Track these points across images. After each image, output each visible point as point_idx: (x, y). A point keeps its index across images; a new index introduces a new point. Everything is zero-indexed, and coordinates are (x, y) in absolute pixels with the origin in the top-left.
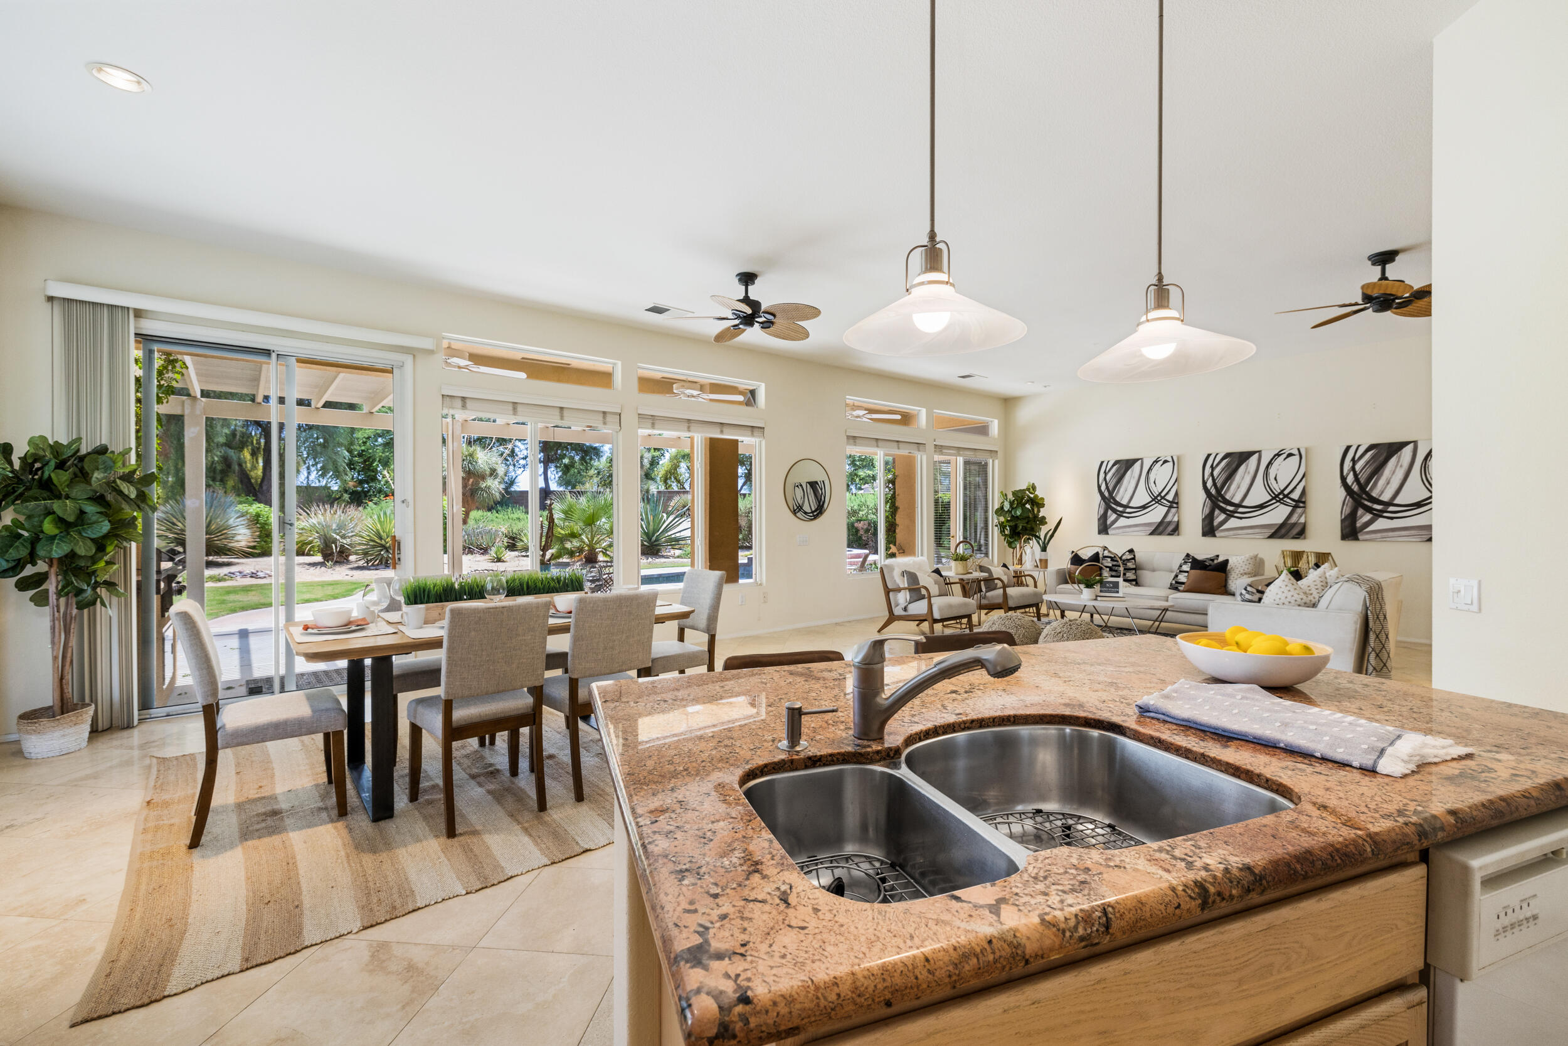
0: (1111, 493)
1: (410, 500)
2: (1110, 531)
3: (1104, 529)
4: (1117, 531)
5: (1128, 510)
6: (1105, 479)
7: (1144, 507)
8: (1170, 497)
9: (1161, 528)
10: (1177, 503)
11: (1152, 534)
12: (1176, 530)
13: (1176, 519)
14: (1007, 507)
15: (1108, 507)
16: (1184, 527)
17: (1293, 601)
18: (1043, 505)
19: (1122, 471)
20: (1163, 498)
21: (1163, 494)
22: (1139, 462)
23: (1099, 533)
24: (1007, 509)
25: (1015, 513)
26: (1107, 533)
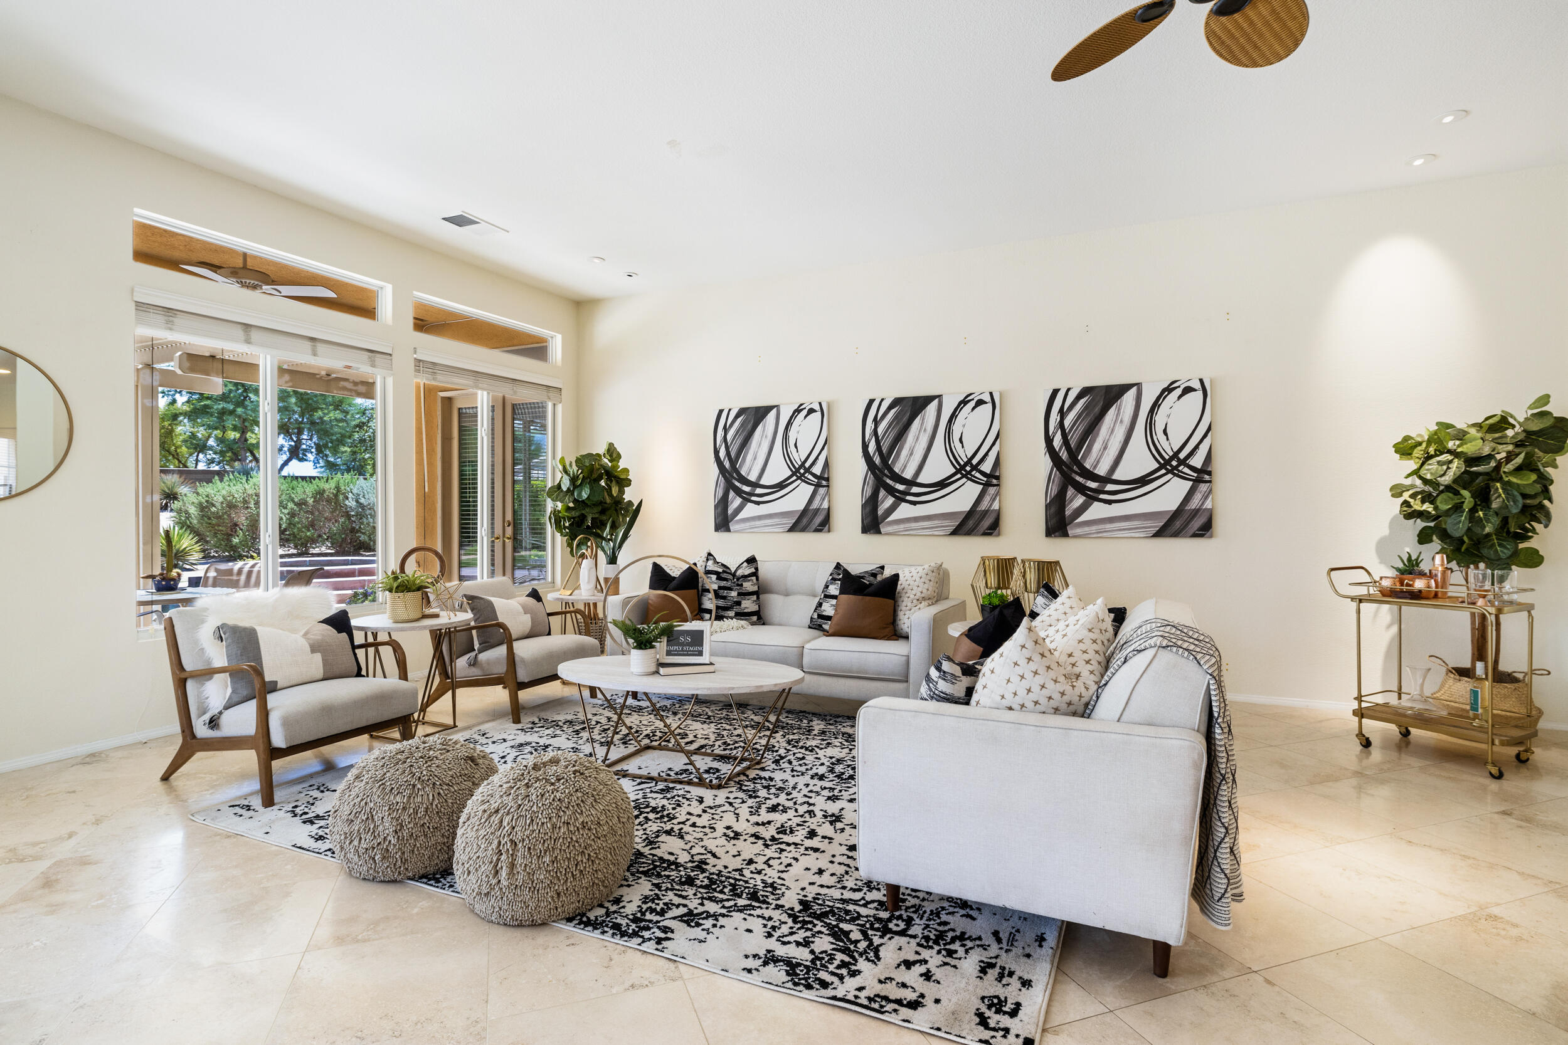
2: (732, 526)
3: (723, 523)
10: (827, 480)
11: (792, 529)
12: (825, 524)
13: (825, 505)
14: (566, 484)
15: (729, 486)
16: (837, 519)
18: (628, 483)
22: (774, 412)
23: (717, 529)
24: (564, 488)
25: (580, 494)
26: (728, 530)
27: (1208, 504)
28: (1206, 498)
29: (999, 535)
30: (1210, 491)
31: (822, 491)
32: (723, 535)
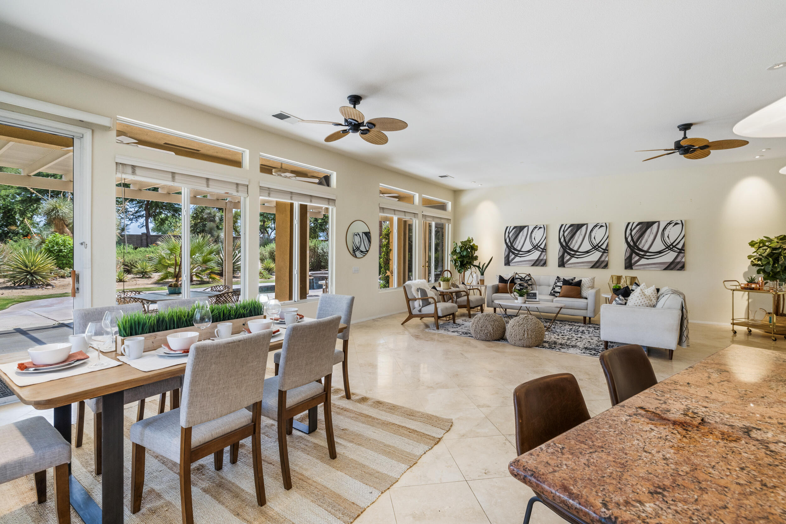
0: (511, 244)
1: (88, 242)
2: (511, 264)
3: (508, 263)
4: (515, 264)
5: (521, 253)
6: (509, 236)
7: (529, 251)
8: (542, 246)
9: (537, 263)
10: (546, 250)
11: (533, 265)
12: (545, 264)
13: (545, 258)
14: (458, 250)
15: (510, 251)
16: (549, 262)
17: (644, 304)
18: (477, 250)
19: (518, 232)
20: (539, 247)
21: (539, 245)
22: (526, 228)
23: (505, 265)
24: (458, 252)
25: (463, 254)
26: (509, 265)
27: (683, 260)
28: (683, 258)
29: (608, 268)
30: (684, 256)
31: (544, 253)
32: (507, 267)
